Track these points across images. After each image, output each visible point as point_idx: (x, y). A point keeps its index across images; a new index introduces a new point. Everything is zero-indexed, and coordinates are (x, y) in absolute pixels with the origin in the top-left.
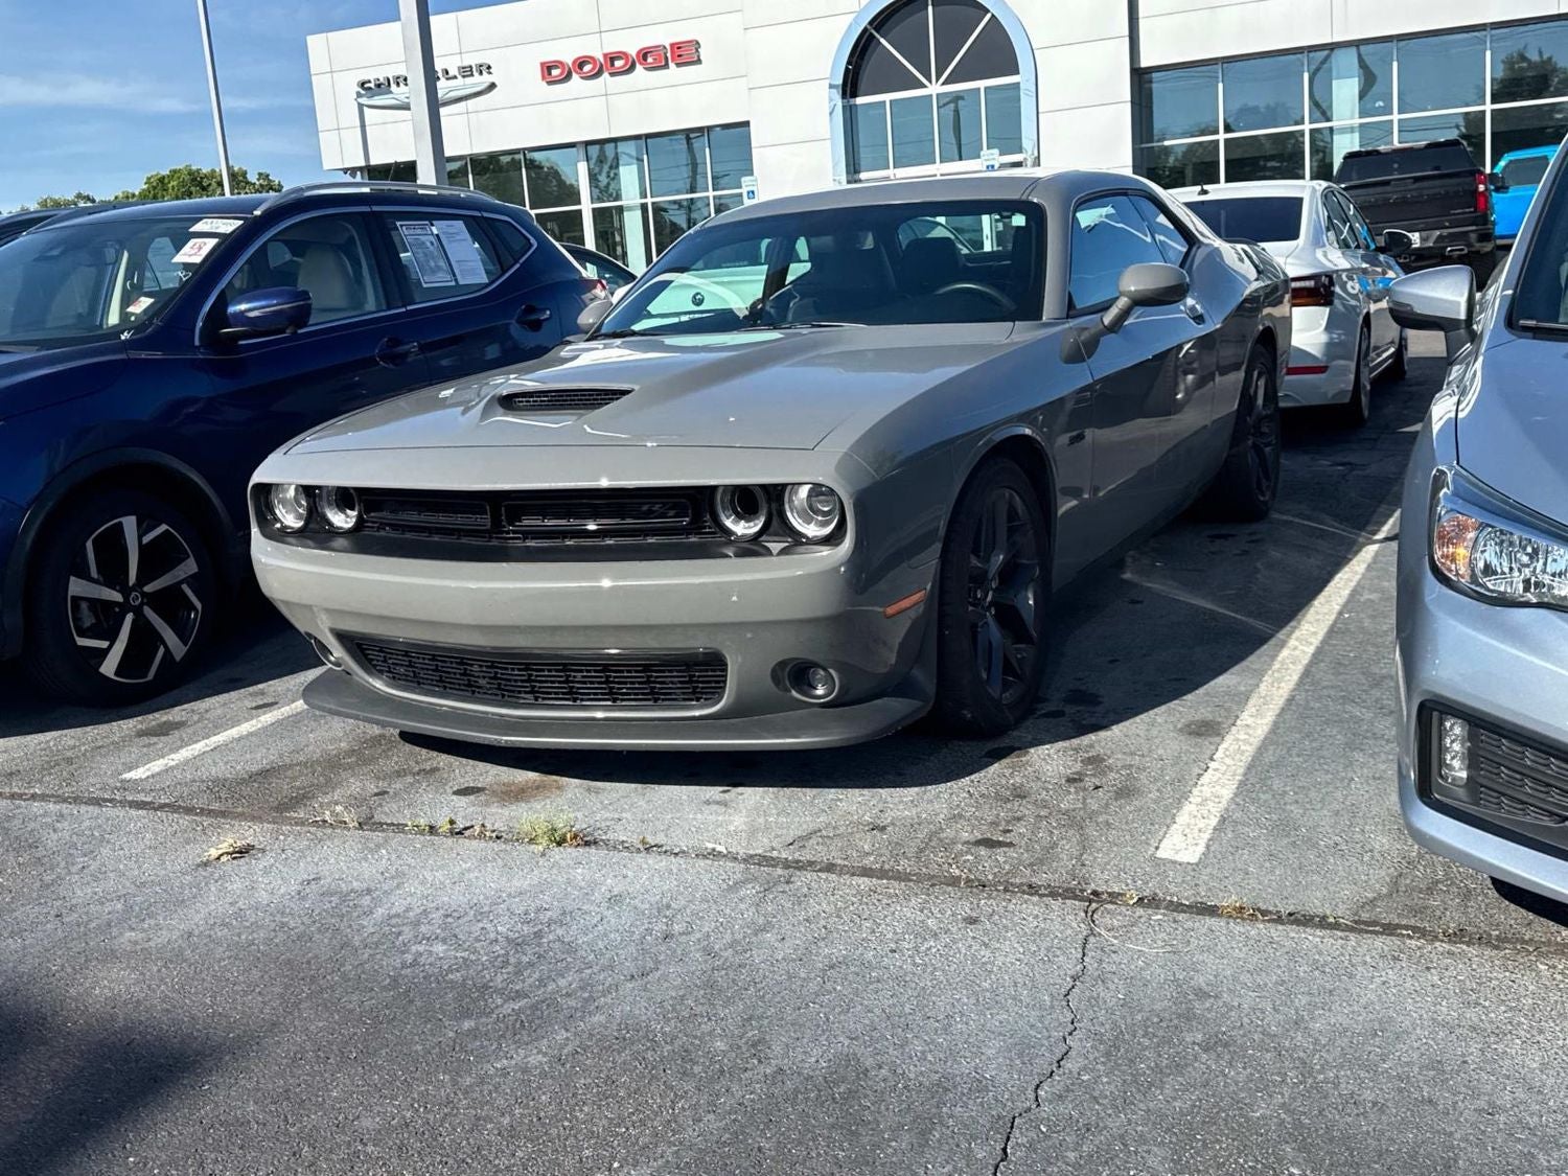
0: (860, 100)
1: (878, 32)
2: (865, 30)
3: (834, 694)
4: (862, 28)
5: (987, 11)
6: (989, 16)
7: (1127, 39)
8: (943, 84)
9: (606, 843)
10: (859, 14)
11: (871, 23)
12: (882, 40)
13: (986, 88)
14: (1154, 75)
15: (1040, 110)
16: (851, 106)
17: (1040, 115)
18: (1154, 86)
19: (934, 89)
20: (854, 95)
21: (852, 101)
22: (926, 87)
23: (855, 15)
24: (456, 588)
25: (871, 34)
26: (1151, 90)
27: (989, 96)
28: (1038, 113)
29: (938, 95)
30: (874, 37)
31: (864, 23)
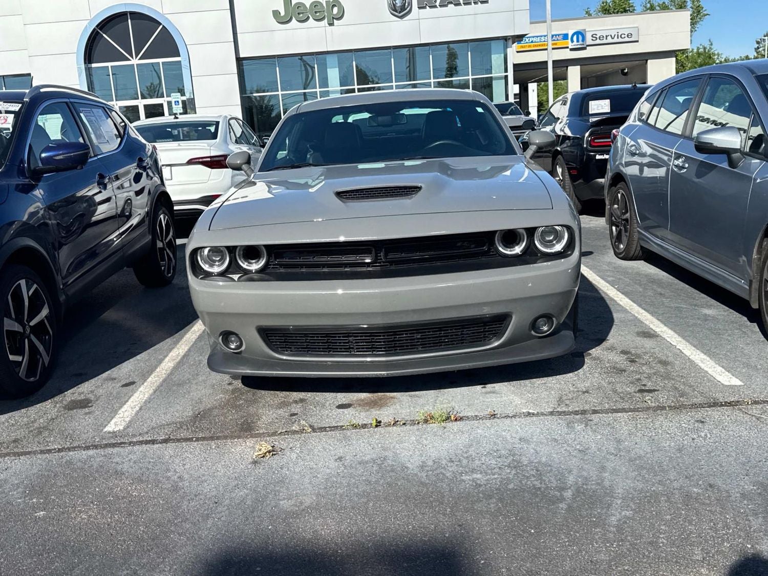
0: (94, 65)
1: (101, 30)
2: (94, 29)
3: (550, 331)
4: (92, 29)
5: (161, 24)
6: (161, 27)
7: (233, 43)
8: (140, 59)
9: (468, 417)
10: (91, 20)
11: (97, 26)
12: (104, 35)
13: (162, 63)
14: (244, 62)
15: (192, 75)
16: (89, 68)
17: (193, 78)
18: (244, 67)
19: (135, 61)
20: (90, 62)
21: (89, 65)
22: (130, 60)
23: (88, 21)
24: (360, 293)
25: (97, 31)
26: (243, 69)
27: (164, 67)
28: (191, 77)
29: (137, 65)
30: (99, 33)
31: (94, 26)
